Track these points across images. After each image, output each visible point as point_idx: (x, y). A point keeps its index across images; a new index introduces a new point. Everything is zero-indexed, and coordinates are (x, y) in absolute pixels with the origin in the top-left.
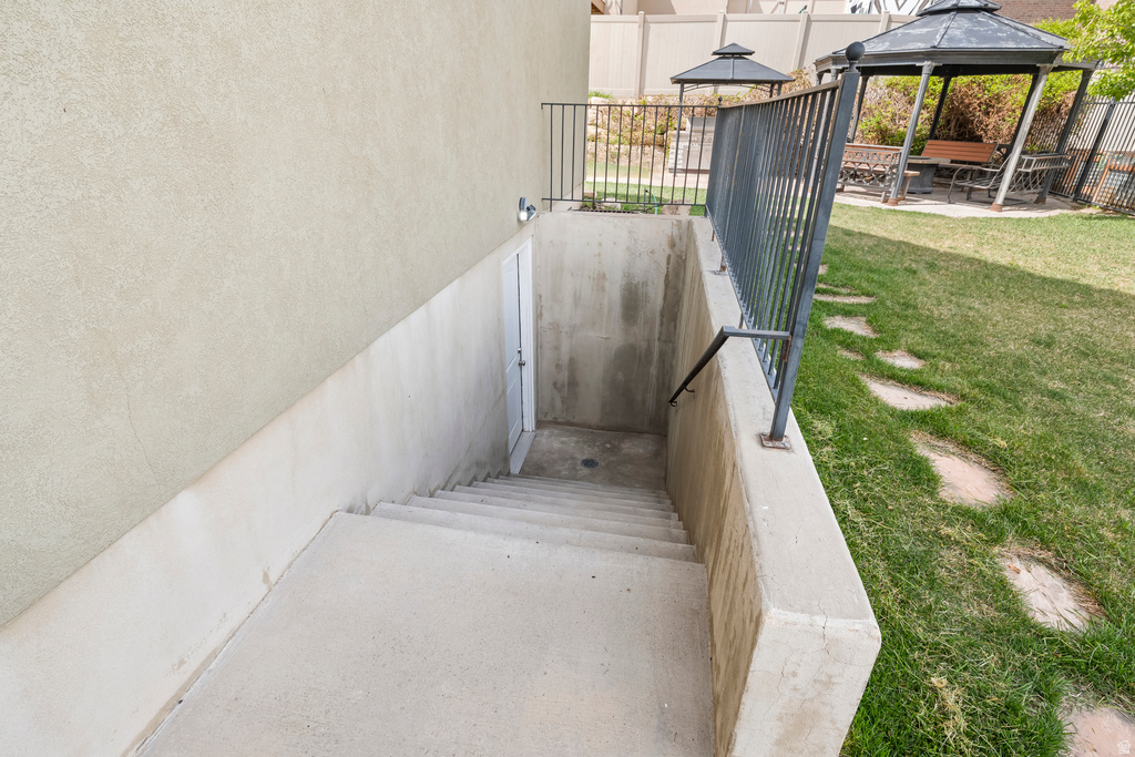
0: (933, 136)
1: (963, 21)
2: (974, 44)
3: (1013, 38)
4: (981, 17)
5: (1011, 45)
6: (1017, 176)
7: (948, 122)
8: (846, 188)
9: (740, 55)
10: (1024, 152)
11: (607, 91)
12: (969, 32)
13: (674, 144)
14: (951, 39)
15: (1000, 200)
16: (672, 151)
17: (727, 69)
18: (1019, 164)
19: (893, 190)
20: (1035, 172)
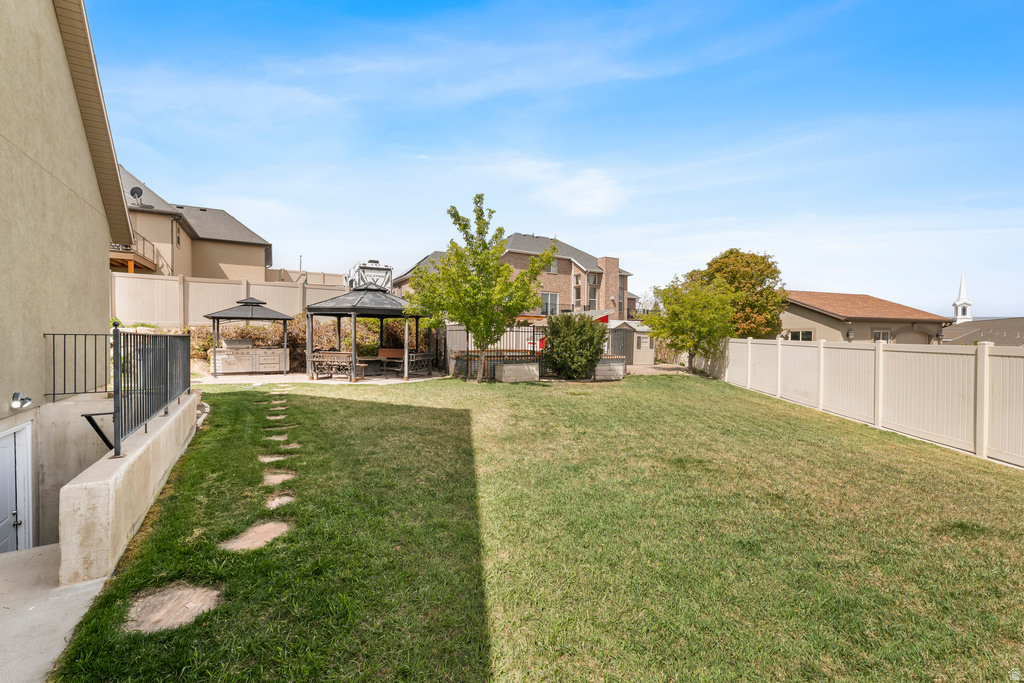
0: (382, 346)
1: (370, 295)
2: (373, 306)
3: (390, 304)
4: (378, 294)
5: (389, 307)
6: (411, 364)
7: (389, 339)
8: (334, 376)
9: (257, 304)
10: (409, 353)
11: (153, 323)
12: (372, 300)
13: (212, 357)
14: (363, 303)
15: (406, 375)
16: (212, 361)
17: (247, 312)
18: (409, 358)
19: (352, 374)
20: (416, 362)
